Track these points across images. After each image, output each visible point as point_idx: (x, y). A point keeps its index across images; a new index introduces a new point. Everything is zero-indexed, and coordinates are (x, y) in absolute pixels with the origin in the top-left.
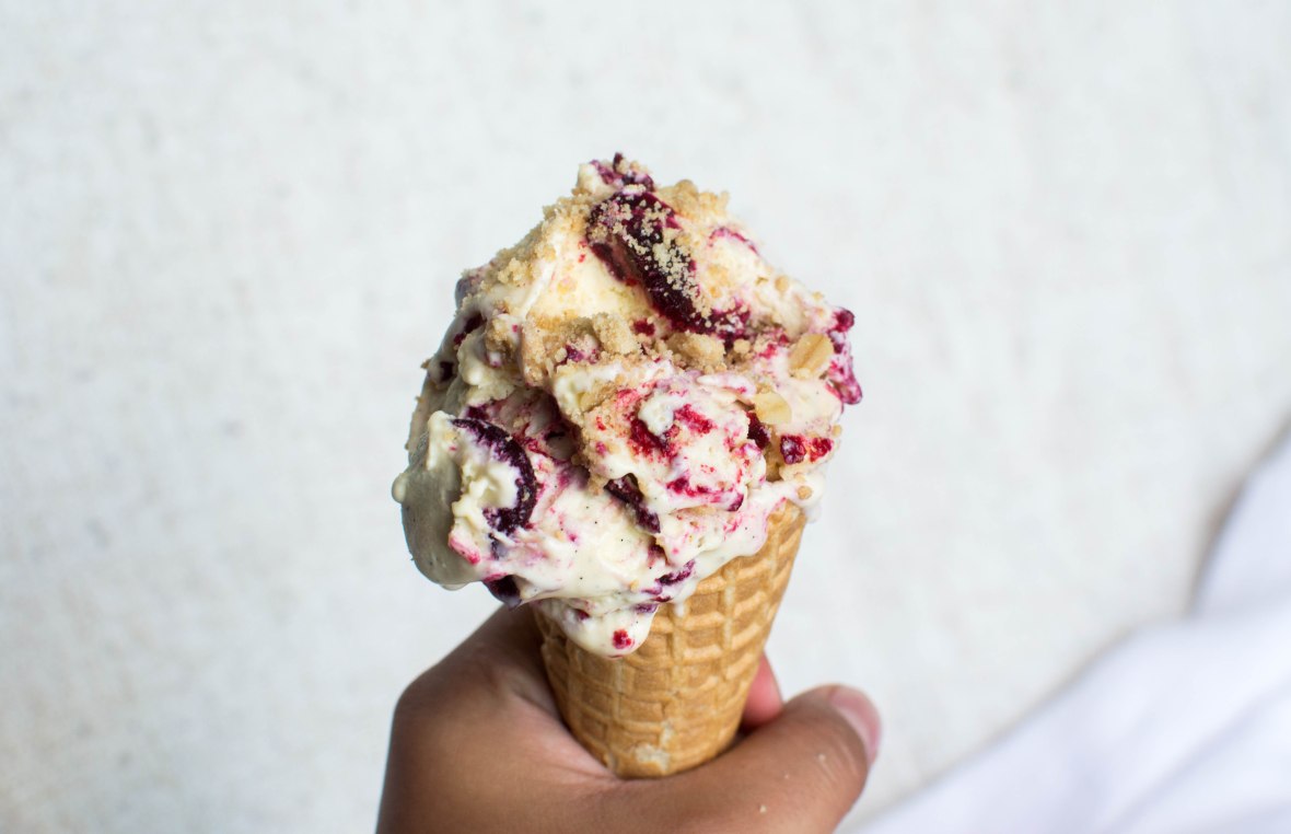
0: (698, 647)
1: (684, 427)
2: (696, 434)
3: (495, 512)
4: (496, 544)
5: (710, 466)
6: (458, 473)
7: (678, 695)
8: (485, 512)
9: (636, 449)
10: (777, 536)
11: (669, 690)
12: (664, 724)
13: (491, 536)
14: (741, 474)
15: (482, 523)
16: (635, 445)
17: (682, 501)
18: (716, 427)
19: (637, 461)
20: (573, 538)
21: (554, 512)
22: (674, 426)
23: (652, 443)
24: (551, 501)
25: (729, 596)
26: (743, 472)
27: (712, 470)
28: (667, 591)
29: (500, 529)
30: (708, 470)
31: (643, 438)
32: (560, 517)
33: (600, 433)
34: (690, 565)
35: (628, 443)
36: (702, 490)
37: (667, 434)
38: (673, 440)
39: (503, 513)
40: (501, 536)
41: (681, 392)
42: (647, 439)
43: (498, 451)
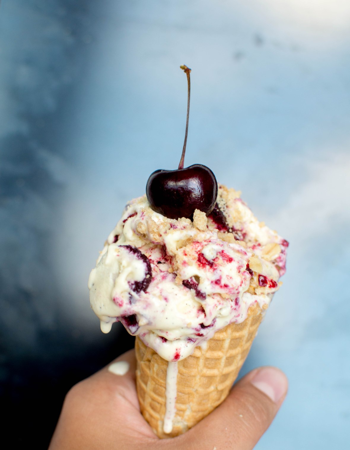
0: (209, 368)
1: (221, 258)
2: (225, 262)
3: (133, 282)
4: (131, 297)
5: (230, 276)
6: (120, 264)
7: (196, 390)
8: (129, 282)
9: (199, 265)
10: (251, 319)
11: (193, 388)
12: (187, 406)
13: (129, 294)
14: (242, 282)
15: (127, 287)
16: (199, 263)
17: (217, 289)
18: (234, 261)
19: (200, 270)
20: (166, 299)
21: (158, 288)
22: (217, 258)
23: (207, 263)
24: (157, 284)
25: (227, 344)
26: (243, 282)
27: (231, 278)
28: (203, 331)
29: (134, 290)
30: (229, 278)
31: (202, 261)
32: (160, 290)
33: (184, 257)
34: (214, 321)
35: (196, 262)
36: (226, 286)
37: (214, 260)
38: (215, 262)
39: (137, 283)
40: (134, 294)
41: (221, 245)
42: (204, 262)
43: (138, 256)
